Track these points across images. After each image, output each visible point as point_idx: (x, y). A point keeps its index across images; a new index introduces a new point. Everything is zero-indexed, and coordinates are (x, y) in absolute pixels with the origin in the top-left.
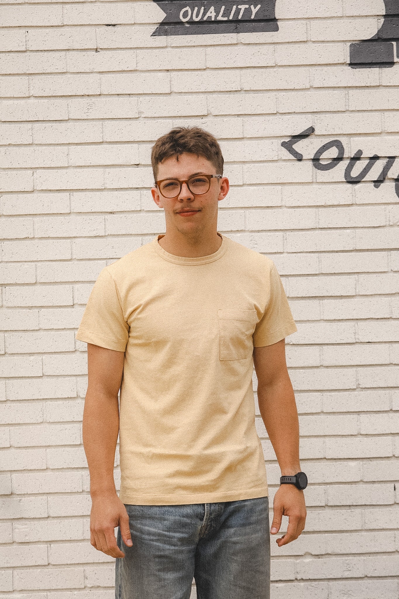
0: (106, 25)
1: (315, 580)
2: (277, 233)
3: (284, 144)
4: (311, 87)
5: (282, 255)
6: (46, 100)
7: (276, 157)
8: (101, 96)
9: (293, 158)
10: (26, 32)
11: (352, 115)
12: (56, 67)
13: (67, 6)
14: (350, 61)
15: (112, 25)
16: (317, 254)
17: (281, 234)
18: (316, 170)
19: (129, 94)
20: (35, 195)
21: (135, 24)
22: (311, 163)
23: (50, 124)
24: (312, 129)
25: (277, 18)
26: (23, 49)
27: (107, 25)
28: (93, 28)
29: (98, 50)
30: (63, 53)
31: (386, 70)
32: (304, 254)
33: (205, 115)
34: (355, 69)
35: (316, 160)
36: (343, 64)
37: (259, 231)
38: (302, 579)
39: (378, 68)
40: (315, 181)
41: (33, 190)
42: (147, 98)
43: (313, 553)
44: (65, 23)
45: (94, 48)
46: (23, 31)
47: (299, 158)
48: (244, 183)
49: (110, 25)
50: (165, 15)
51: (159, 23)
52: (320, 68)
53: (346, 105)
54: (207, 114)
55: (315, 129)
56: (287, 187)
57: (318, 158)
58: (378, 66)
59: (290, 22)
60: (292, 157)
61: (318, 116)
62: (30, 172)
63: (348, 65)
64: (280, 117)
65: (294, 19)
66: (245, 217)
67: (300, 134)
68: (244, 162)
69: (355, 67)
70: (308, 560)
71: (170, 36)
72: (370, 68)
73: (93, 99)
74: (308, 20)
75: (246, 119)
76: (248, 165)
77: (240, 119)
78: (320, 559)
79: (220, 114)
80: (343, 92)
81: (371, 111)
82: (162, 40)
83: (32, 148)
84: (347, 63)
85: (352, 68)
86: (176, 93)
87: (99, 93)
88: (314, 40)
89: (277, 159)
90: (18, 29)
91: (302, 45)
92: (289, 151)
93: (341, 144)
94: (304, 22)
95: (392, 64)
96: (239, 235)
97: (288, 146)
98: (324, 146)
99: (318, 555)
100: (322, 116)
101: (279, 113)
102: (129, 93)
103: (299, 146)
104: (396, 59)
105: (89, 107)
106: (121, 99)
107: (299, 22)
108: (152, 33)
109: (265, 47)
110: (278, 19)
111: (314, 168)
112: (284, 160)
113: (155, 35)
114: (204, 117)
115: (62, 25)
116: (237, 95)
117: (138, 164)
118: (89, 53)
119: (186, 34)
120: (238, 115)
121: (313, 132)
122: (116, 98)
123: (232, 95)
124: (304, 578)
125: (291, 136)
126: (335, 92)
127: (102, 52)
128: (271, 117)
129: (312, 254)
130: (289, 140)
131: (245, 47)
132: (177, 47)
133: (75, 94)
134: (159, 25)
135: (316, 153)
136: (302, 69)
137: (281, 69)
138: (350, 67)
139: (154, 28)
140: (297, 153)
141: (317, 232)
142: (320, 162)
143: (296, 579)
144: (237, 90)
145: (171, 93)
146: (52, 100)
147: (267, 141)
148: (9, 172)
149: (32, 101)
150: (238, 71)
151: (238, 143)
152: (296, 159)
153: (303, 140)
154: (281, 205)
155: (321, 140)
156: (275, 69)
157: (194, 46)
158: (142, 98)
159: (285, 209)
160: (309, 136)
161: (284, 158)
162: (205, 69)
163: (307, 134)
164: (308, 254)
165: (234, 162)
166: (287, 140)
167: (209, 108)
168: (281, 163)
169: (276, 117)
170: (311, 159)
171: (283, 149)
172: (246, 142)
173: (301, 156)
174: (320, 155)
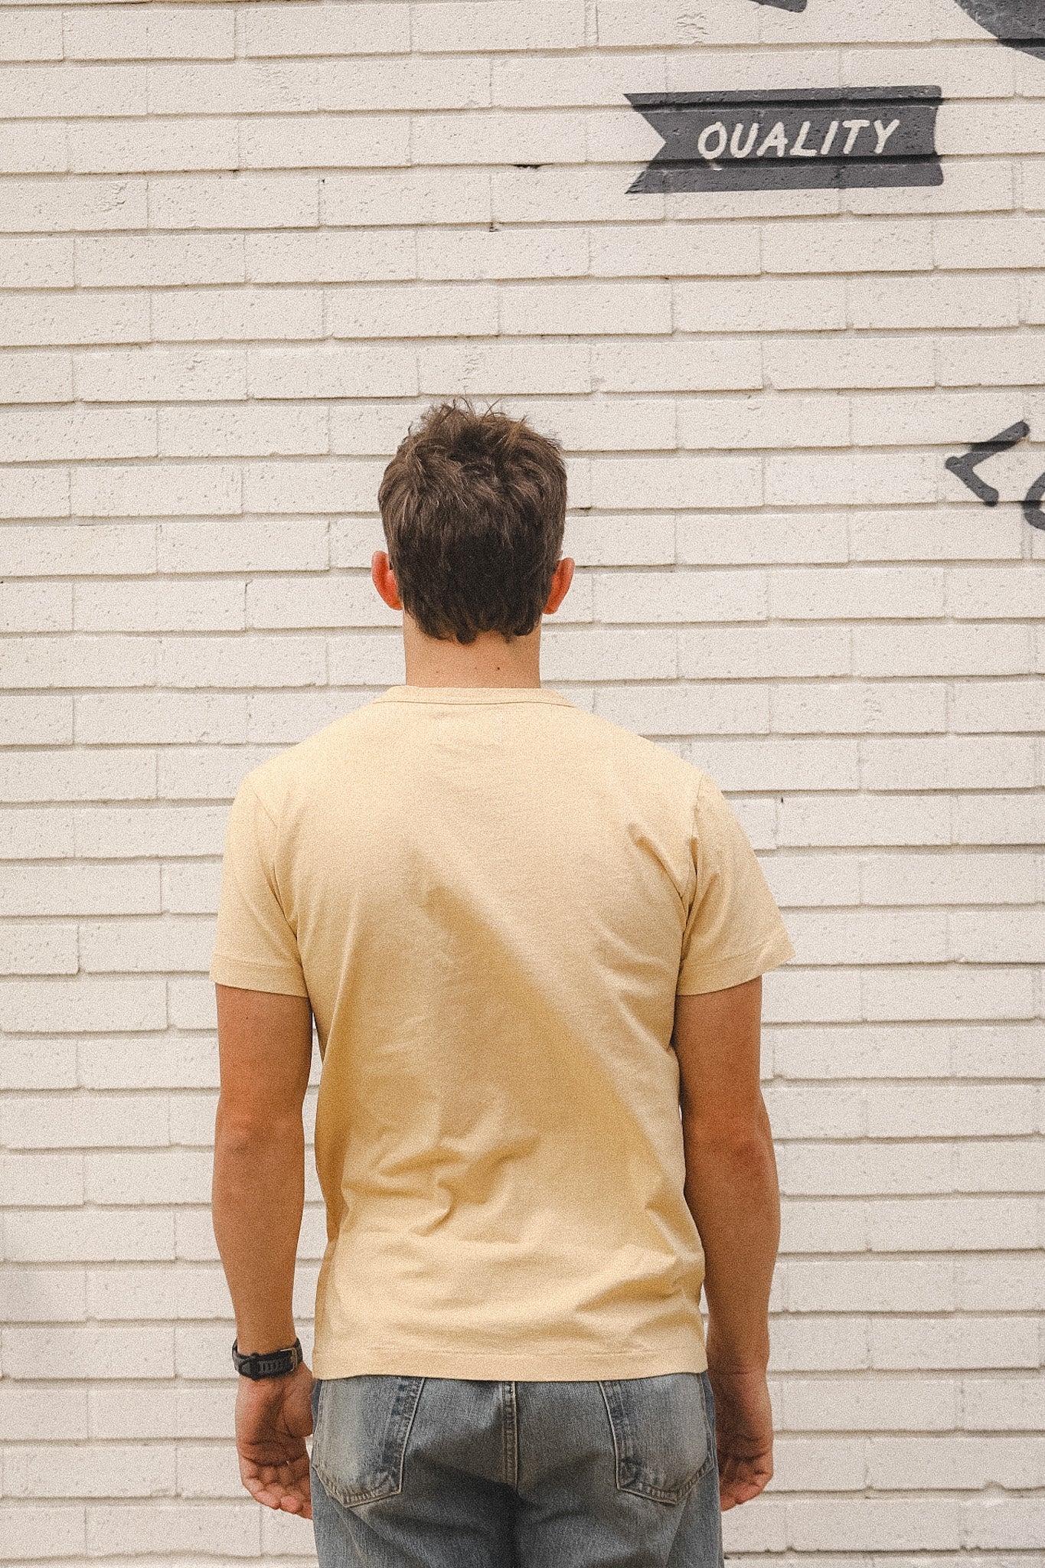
0: (515, 165)
1: (1009, 1551)
2: (932, 685)
3: (951, 464)
4: (1023, 323)
5: (942, 740)
6: (365, 348)
7: (933, 495)
8: (501, 339)
9: (977, 499)
10: (319, 181)
12: (392, 267)
13: (423, 120)
15: (531, 166)
16: (1030, 739)
17: (940, 685)
18: (1030, 529)
19: (569, 335)
20: (333, 579)
21: (587, 163)
22: (1019, 511)
23: (373, 407)
24: (1023, 428)
25: (939, 154)
26: (311, 222)
27: (519, 166)
28: (485, 174)
29: (497, 226)
30: (411, 232)
32: (999, 739)
33: (757, 387)
35: (1031, 504)
37: (885, 679)
38: (978, 1548)
40: (1028, 556)
41: (327, 568)
42: (615, 345)
43: (1007, 1486)
44: (416, 161)
45: (486, 221)
46: (313, 178)
47: (990, 499)
48: (852, 558)
49: (525, 166)
50: (662, 143)
51: (647, 162)
54: (761, 387)
55: (1031, 428)
56: (957, 571)
57: (1036, 499)
59: (972, 163)
60: (972, 496)
61: (1039, 394)
62: (322, 523)
64: (943, 395)
65: (982, 155)
66: (851, 641)
67: (995, 437)
68: (851, 507)
70: (993, 1501)
71: (674, 194)
73: (482, 347)
74: (1016, 160)
75: (858, 399)
76: (859, 514)
77: (843, 399)
78: (1025, 1500)
79: (794, 385)
82: (653, 203)
83: (326, 466)
86: (685, 333)
87: (494, 333)
88: (1031, 208)
89: (934, 501)
90: (299, 173)
91: (999, 220)
92: (965, 480)
94: (1006, 163)
96: (835, 687)
97: (961, 467)
99: (1018, 1490)
101: (940, 386)
102: (569, 333)
103: (988, 470)
105: (470, 366)
106: (549, 346)
107: (995, 163)
108: (630, 185)
109: (913, 222)
110: (942, 156)
111: (1026, 522)
112: (953, 504)
113: (635, 192)
114: (753, 394)
115: (409, 165)
116: (837, 341)
117: (589, 509)
118: (474, 233)
119: (713, 190)
120: (839, 391)
121: (1025, 435)
122: (536, 345)
123: (823, 341)
124: (983, 1546)
125: (971, 444)
127: (505, 232)
128: (924, 396)
129: (1019, 739)
130: (963, 453)
131: (859, 222)
132: (690, 221)
133: (435, 334)
134: (646, 165)
135: (1033, 487)
136: (1002, 279)
137: (946, 279)
139: (634, 174)
140: (984, 486)
141: (1031, 683)
142: (1041, 510)
143: (963, 1548)
144: (836, 327)
145: (673, 332)
146: (382, 349)
147: (909, 455)
148: (269, 523)
149: (330, 349)
150: (841, 281)
151: (839, 458)
152: (979, 500)
153: (999, 453)
154: (942, 615)
156: (932, 279)
157: (733, 219)
158: (600, 345)
159: (951, 625)
160: (1016, 446)
161: (951, 498)
162: (757, 277)
163: (1010, 439)
164: (1009, 739)
165: (826, 507)
166: (960, 453)
167: (768, 372)
168: (944, 511)
169: (933, 397)
170: (1019, 502)
171: (950, 475)
172: (858, 457)
173: (995, 492)
174: (1041, 495)
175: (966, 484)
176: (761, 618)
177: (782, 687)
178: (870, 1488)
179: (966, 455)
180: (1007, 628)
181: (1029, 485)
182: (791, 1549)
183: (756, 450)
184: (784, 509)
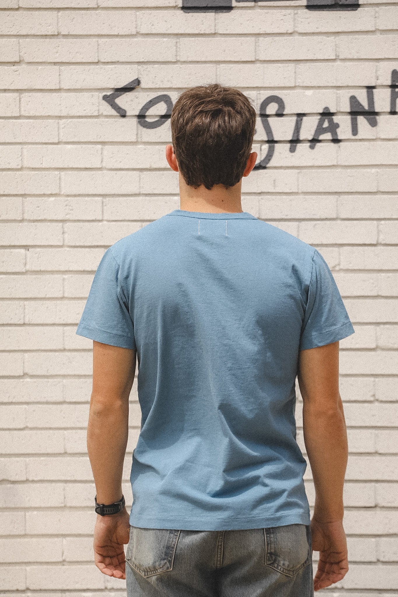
2: (96, 198)
3: (105, 98)
4: (138, 33)
5: (100, 224)
7: (97, 112)
9: (116, 114)
11: (183, 66)
14: (183, 4)
16: (139, 223)
17: (100, 199)
18: (141, 128)
22: (135, 120)
24: (138, 82)
31: (223, 16)
32: (126, 223)
33: (17, 61)
34: (189, 13)
35: (141, 117)
36: (175, 7)
37: (75, 196)
39: (214, 13)
40: (139, 140)
47: (123, 114)
48: (60, 140)
52: (148, 12)
53: (176, 56)
54: (19, 61)
55: (141, 82)
56: (107, 147)
57: (144, 114)
58: (214, 11)
60: (114, 112)
61: (145, 66)
63: (180, 9)
64: (102, 66)
66: (60, 178)
67: (125, 86)
68: (60, 117)
69: (189, 11)
72: (205, 12)
75: (63, 68)
76: (64, 121)
77: (57, 67)
79: (34, 60)
80: (174, 40)
81: (205, 62)
84: (179, 6)
85: (184, 12)
89: (97, 115)
92: (111, 105)
93: (170, 99)
95: (229, 8)
96: (52, 199)
97: (110, 100)
98: (151, 101)
100: (150, 67)
101: (101, 62)
103: (122, 101)
104: (234, 4)
111: (139, 126)
112: (107, 116)
114: (16, 64)
116: (54, 40)
120: (55, 63)
121: (139, 85)
123: (48, 40)
124: (115, 587)
125: (114, 89)
126: (164, 39)
128: (93, 67)
129: (135, 223)
130: (111, 93)
135: (142, 109)
136: (128, 12)
137: (104, 12)
138: (182, 12)
140: (120, 108)
141: (141, 198)
142: (146, 119)
143: (106, 588)
144: (53, 34)
147: (86, 94)
151: (54, 94)
152: (118, 114)
153: (128, 93)
154: (101, 167)
155: (148, 93)
156: (97, 12)
159: (105, 171)
160: (134, 90)
161: (105, 113)
162: (17, 9)
163: (132, 86)
164: (129, 223)
165: (49, 117)
166: (109, 94)
167: (22, 54)
168: (102, 119)
169: (97, 67)
170: (136, 116)
171: (104, 102)
172: (64, 94)
173: (125, 111)
174: (146, 112)
175: (112, 107)
176: (19, 167)
177: (29, 199)
178: (64, 561)
179: (112, 94)
180: (130, 173)
181: (140, 108)
182: (28, 589)
183: (17, 91)
184: (29, 117)
